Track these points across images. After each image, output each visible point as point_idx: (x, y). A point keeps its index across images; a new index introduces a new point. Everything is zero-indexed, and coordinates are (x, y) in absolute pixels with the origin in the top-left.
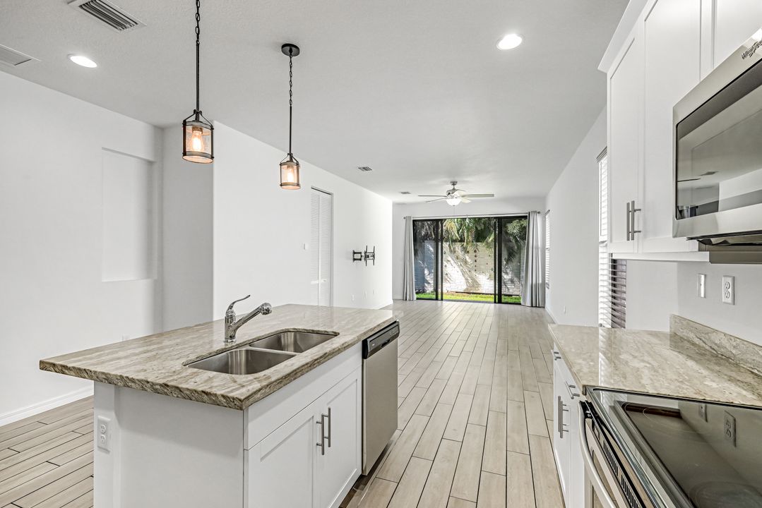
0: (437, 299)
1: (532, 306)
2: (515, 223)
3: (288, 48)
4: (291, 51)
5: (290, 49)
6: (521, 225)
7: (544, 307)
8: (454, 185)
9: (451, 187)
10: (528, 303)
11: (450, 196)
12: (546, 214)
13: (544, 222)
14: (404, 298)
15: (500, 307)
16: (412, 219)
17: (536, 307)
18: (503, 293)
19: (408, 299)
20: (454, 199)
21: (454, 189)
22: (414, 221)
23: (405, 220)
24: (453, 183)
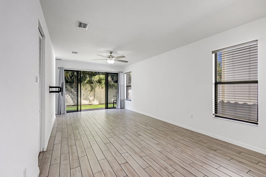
0: (77, 111)
7: (124, 108)
8: (111, 53)
9: (110, 54)
10: (119, 107)
11: (109, 59)
12: (125, 73)
13: (124, 76)
14: (59, 113)
15: (107, 110)
16: (64, 69)
17: (122, 108)
18: (108, 103)
19: (62, 113)
20: (111, 61)
21: (111, 55)
22: (65, 70)
23: (59, 70)
24: (111, 52)
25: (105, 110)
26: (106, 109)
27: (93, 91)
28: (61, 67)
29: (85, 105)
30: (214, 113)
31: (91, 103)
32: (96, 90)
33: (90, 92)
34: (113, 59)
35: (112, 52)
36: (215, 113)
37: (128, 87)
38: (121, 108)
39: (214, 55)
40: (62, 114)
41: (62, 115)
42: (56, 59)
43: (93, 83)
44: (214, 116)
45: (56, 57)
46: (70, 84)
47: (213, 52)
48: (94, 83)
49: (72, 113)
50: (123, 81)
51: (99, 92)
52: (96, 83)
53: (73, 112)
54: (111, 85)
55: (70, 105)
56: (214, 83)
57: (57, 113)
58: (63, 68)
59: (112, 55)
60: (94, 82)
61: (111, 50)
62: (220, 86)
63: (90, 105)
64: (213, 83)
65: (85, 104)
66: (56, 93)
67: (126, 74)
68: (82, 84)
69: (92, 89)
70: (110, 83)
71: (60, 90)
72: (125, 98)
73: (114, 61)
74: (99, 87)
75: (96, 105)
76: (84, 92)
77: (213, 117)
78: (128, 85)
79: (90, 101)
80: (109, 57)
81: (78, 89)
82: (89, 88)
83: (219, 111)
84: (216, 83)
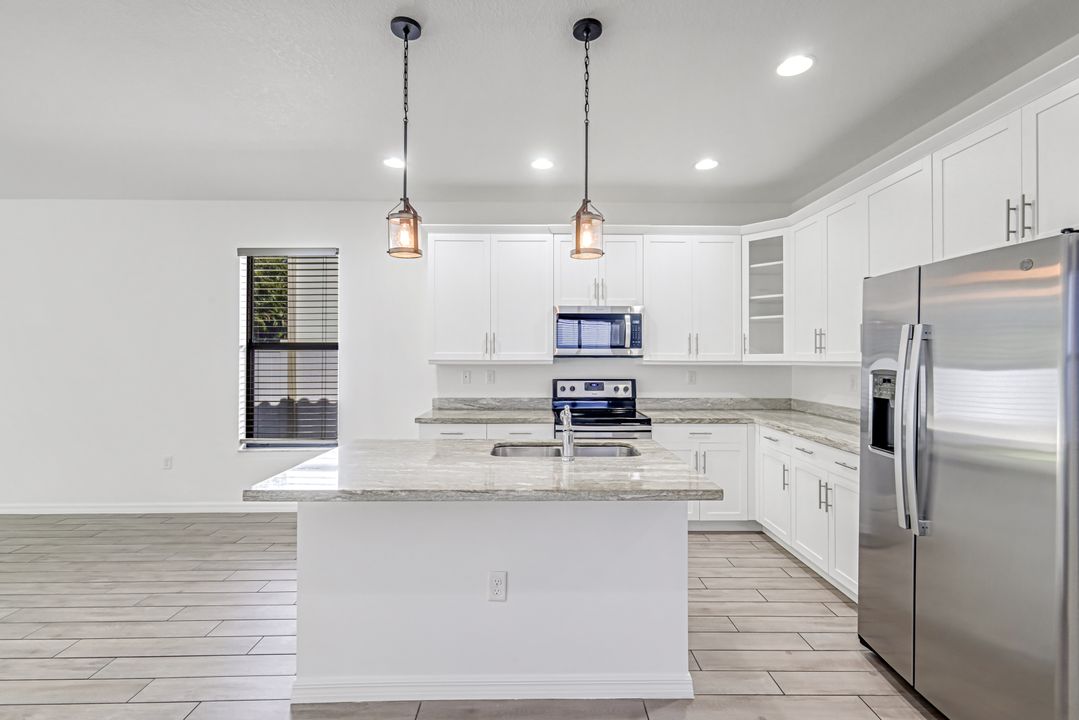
3: (402, 25)
30: (243, 437)
36: (248, 436)
39: (245, 261)
44: (244, 445)
47: (241, 252)
56: (245, 346)
62: (259, 354)
64: (241, 344)
77: (240, 452)
83: (255, 430)
84: (251, 347)
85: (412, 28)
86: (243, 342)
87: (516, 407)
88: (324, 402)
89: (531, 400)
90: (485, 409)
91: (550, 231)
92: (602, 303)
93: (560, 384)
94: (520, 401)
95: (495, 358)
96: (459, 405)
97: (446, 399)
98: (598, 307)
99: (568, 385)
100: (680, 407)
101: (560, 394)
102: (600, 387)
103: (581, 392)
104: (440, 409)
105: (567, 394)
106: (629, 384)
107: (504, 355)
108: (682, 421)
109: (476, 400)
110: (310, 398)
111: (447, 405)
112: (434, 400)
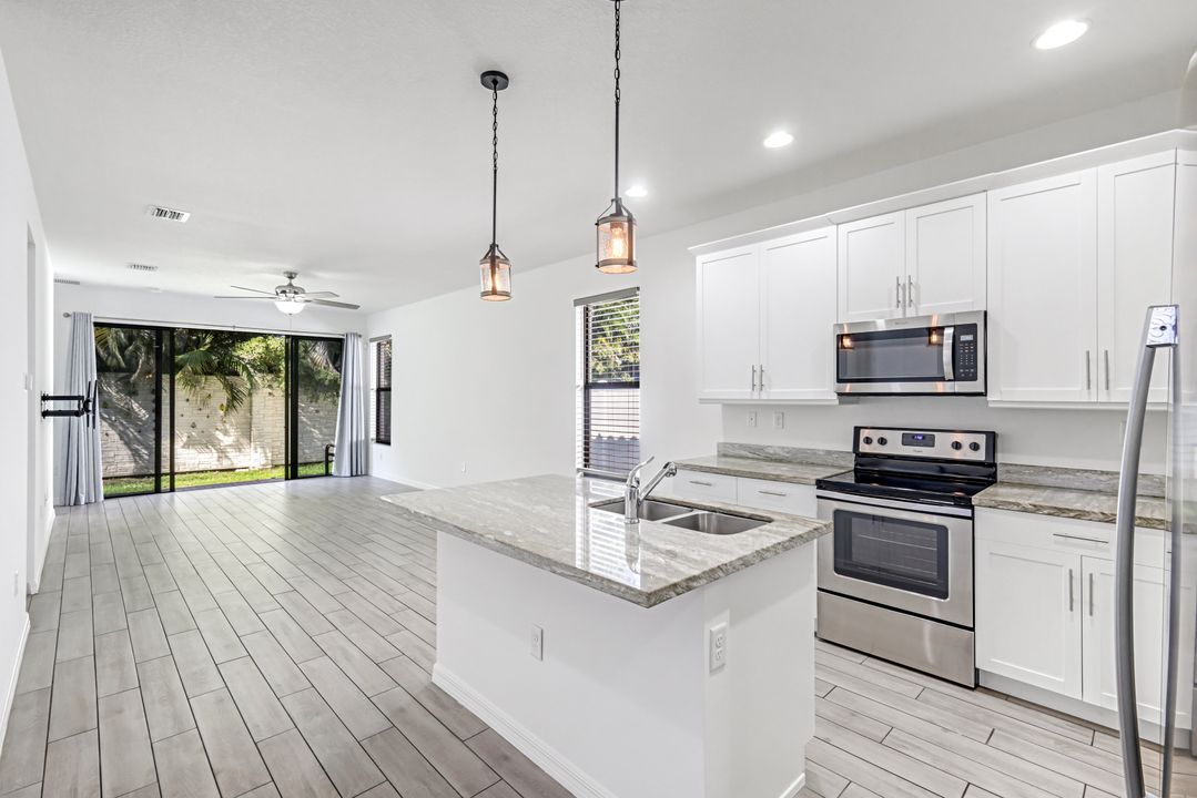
0: (158, 490)
1: (352, 476)
2: (254, 342)
3: (489, 79)
4: (495, 82)
5: (495, 79)
6: (267, 348)
7: (367, 475)
8: (291, 278)
9: (286, 281)
10: (346, 471)
11: (282, 296)
12: (372, 340)
13: (366, 350)
14: (69, 500)
15: (295, 484)
16: (93, 320)
17: (357, 475)
18: (299, 461)
19: (83, 500)
20: (292, 303)
21: (290, 285)
22: (96, 324)
23: (69, 321)
24: (291, 273)
25: (283, 484)
26: (287, 479)
27: (242, 409)
28: (78, 310)
29: (202, 472)
30: (581, 466)
31: (226, 464)
32: (254, 404)
33: (222, 412)
34: (298, 297)
35: (296, 274)
36: (585, 466)
37: (382, 393)
38: (354, 473)
39: (582, 310)
40: (83, 503)
41: (84, 507)
42: (56, 281)
43: (237, 374)
44: (581, 473)
45: (55, 274)
46: (122, 378)
47: (577, 302)
48: (240, 369)
49: (130, 499)
50: (361, 368)
51: (271, 412)
52: (252, 370)
53: (135, 498)
54: (327, 383)
55: (118, 474)
56: (583, 386)
57: (58, 503)
58: (88, 316)
59: (294, 282)
60: (245, 368)
61: (290, 268)
62: (594, 393)
63: (225, 473)
64: (580, 384)
65: (202, 467)
66: (54, 420)
67: (375, 344)
68: (177, 377)
69: (234, 398)
70: (322, 376)
71: (82, 406)
72: (373, 435)
73: (304, 304)
74: (270, 391)
75: (255, 471)
76: (196, 412)
77: (577, 479)
78: (382, 386)
79: (222, 453)
80: (284, 292)
81: (158, 401)
82: (222, 396)
83: (591, 462)
84: (588, 387)
85: (498, 78)
86: (580, 382)
87: (810, 461)
88: (634, 439)
89: (829, 453)
90: (772, 460)
91: (831, 222)
92: (911, 313)
93: (864, 434)
94: (814, 452)
95: (764, 397)
96: (743, 453)
97: (731, 444)
98: (906, 320)
99: (875, 435)
100: (1101, 487)
101: (864, 448)
102: (929, 442)
103: (895, 446)
104: (725, 456)
105: (875, 448)
106: (981, 440)
107: (777, 392)
108: (1037, 509)
109: (761, 449)
110: (626, 436)
111: (731, 452)
112: (718, 445)
